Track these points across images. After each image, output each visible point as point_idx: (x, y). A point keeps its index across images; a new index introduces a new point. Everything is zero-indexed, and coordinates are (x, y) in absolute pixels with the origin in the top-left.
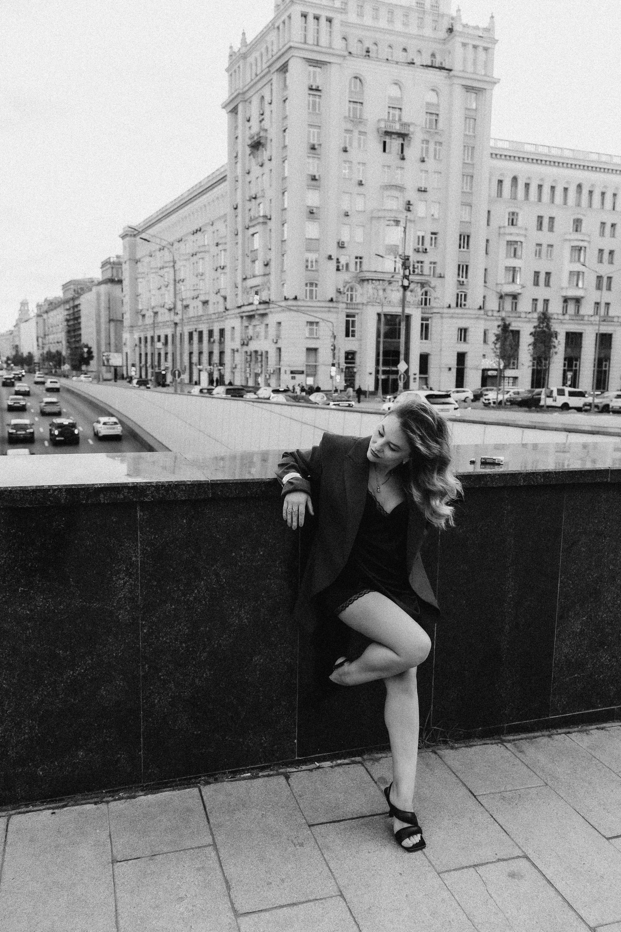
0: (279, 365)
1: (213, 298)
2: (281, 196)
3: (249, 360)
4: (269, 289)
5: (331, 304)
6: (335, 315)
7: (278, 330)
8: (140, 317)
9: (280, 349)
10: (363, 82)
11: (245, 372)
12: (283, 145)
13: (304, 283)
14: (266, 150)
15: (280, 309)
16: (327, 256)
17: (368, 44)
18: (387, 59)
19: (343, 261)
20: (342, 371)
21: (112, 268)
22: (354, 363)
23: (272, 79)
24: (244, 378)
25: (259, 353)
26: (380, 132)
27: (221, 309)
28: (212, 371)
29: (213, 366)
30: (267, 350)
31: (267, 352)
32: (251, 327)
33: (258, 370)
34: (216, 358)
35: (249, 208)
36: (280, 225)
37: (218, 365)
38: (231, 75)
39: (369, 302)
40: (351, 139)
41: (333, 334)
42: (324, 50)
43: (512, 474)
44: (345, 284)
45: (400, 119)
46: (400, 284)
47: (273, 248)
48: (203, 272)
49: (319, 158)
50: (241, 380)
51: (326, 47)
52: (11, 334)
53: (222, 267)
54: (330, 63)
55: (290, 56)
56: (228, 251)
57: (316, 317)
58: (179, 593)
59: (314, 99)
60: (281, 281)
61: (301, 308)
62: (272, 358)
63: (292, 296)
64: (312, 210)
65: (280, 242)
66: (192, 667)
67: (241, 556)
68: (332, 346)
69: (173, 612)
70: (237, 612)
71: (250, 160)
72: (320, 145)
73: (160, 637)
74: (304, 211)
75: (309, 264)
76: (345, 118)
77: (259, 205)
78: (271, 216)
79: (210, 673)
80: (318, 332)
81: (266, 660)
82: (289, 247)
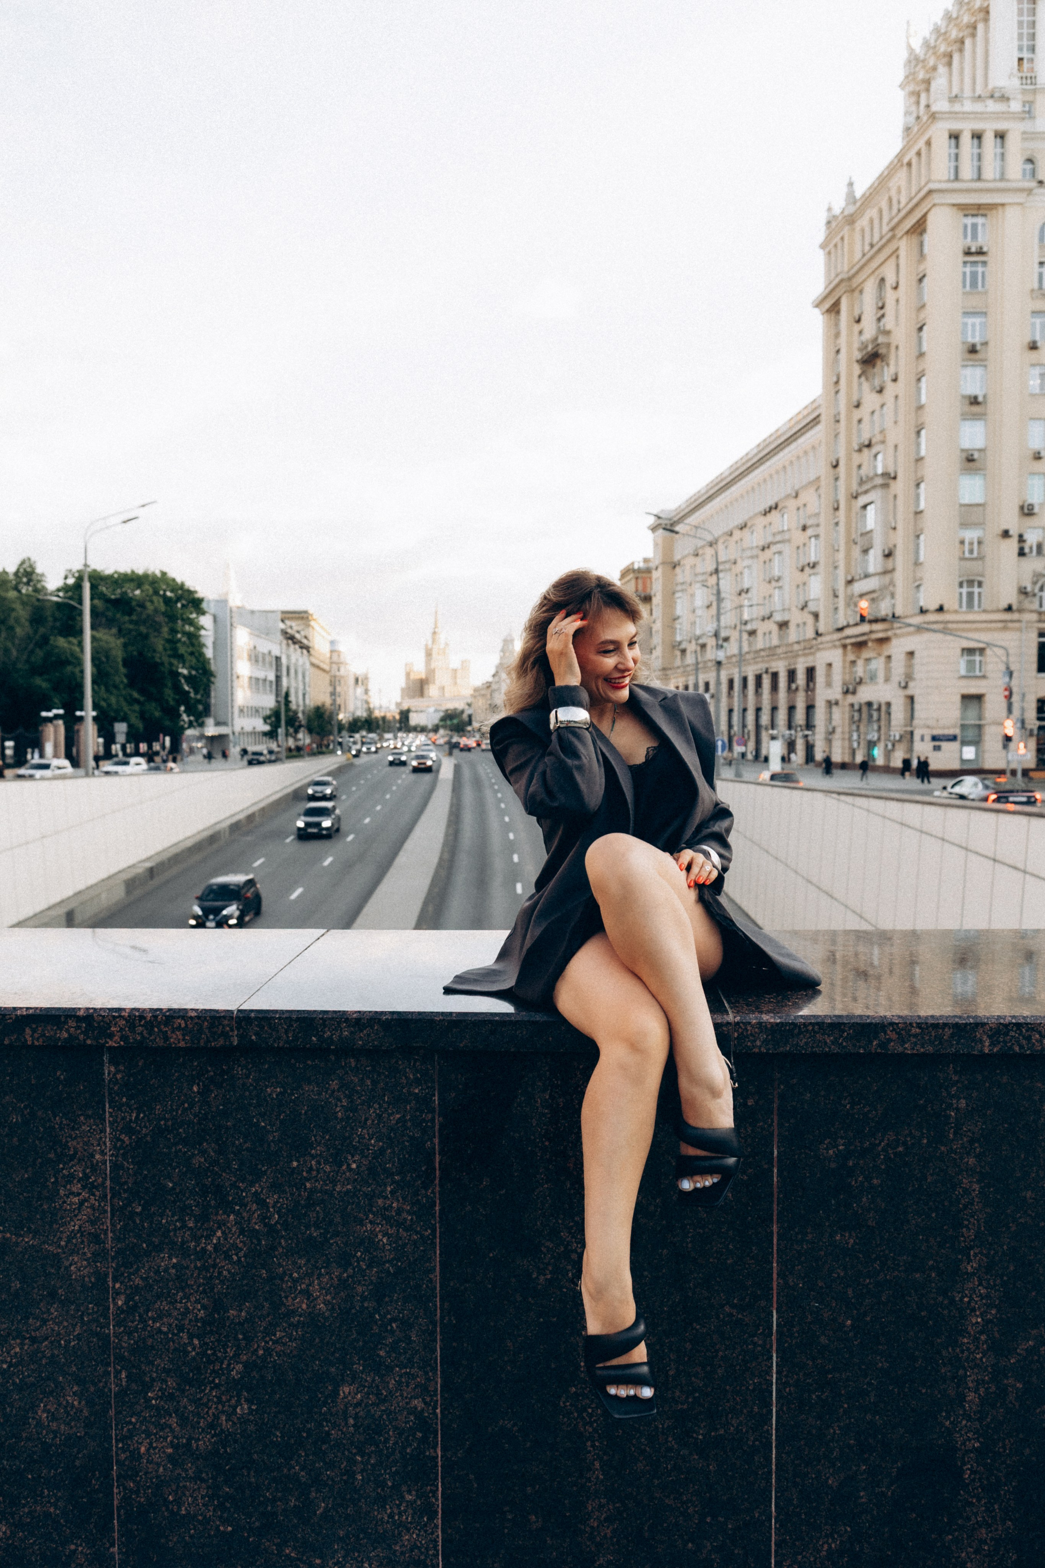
0: (911, 725)
1: (796, 617)
2: (913, 435)
3: (856, 717)
4: (893, 595)
5: (1008, 616)
6: (1014, 635)
7: (909, 666)
8: (678, 653)
9: (911, 699)
11: (850, 738)
12: (917, 354)
13: (957, 584)
14: (888, 365)
15: (912, 629)
16: (1000, 532)
19: (1031, 540)
20: (1031, 734)
21: (637, 578)
23: (897, 249)
24: (847, 751)
25: (876, 706)
27: (810, 634)
28: (793, 738)
29: (796, 731)
30: (888, 700)
31: (889, 704)
32: (860, 663)
33: (874, 736)
34: (800, 716)
35: (859, 463)
36: (913, 484)
37: (804, 728)
38: (829, 253)
41: (1008, 668)
42: (991, 186)
43: (956, 1025)
44: (1035, 579)
47: (900, 527)
48: (780, 574)
49: (985, 366)
50: (843, 753)
51: (995, 180)
52: (488, 687)
53: (811, 565)
54: (1003, 205)
55: (929, 206)
56: (822, 538)
57: (979, 641)
58: (185, 1233)
59: (974, 269)
60: (915, 581)
61: (950, 626)
62: (898, 714)
63: (934, 606)
64: (972, 455)
65: (912, 516)
66: (212, 1389)
67: (311, 1169)
68: (1006, 690)
69: (174, 1271)
70: (303, 1286)
71: (860, 384)
72: (985, 344)
73: (150, 1318)
74: (956, 459)
75: (967, 547)
76: (1032, 290)
77: (876, 456)
78: (896, 473)
79: (249, 1408)
80: (983, 667)
81: (368, 1398)
82: (929, 522)
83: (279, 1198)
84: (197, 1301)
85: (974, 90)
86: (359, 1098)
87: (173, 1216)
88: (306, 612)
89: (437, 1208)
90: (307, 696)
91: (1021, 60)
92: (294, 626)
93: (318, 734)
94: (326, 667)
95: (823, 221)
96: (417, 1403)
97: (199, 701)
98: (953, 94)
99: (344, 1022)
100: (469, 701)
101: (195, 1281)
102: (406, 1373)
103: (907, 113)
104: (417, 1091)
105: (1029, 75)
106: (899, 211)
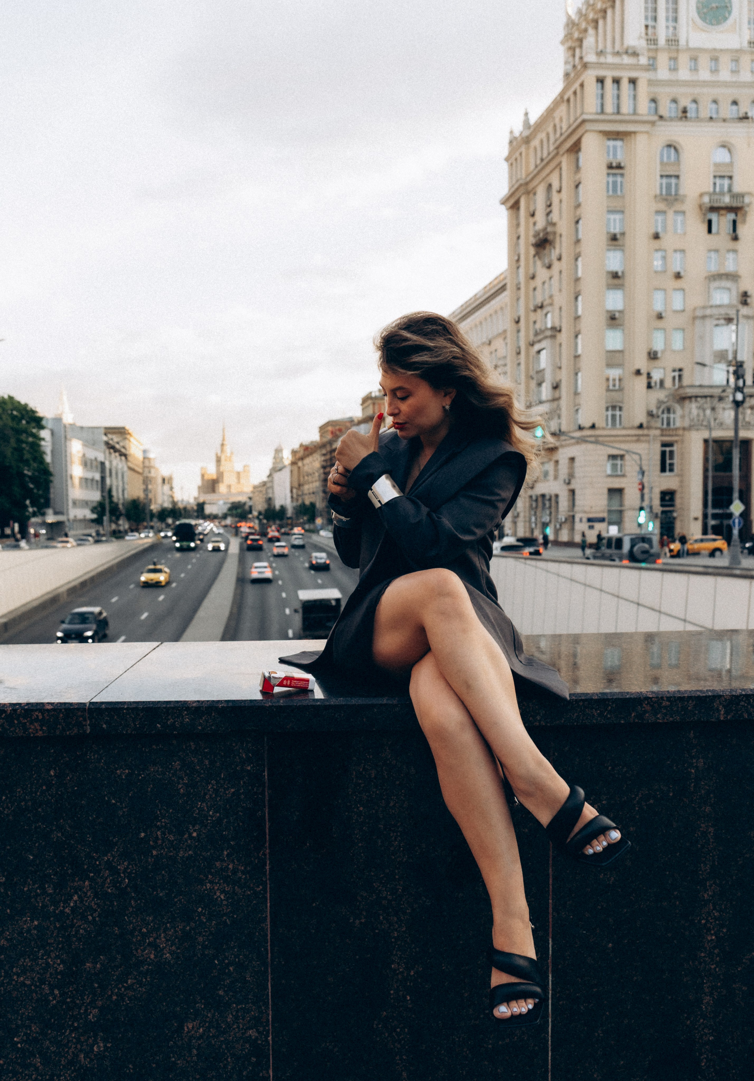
0: (573, 511)
2: (573, 300)
3: (534, 506)
4: (559, 417)
5: (640, 432)
6: (645, 446)
7: (571, 468)
9: (573, 492)
10: (680, 151)
11: (530, 521)
12: (575, 240)
13: (604, 408)
14: (554, 248)
15: (573, 441)
16: (634, 371)
17: (685, 102)
18: (711, 118)
19: (656, 376)
20: (656, 516)
21: (374, 404)
22: (672, 505)
23: (560, 163)
24: (528, 530)
25: (548, 497)
26: (704, 209)
30: (556, 493)
31: (557, 496)
33: (546, 519)
35: (534, 319)
36: (572, 335)
38: (512, 164)
39: (693, 426)
40: (664, 222)
41: (641, 468)
42: (627, 118)
44: (658, 406)
45: (730, 190)
46: (731, 398)
47: (563, 367)
49: (622, 251)
51: (629, 114)
52: (264, 485)
54: (635, 133)
55: (583, 131)
56: (509, 374)
57: (619, 449)
58: (45, 899)
59: (614, 179)
60: (575, 406)
61: (601, 439)
62: (564, 504)
63: (589, 424)
64: (614, 315)
65: (572, 358)
66: (71, 1031)
67: (157, 838)
68: (640, 484)
69: (35, 932)
70: (151, 939)
71: (535, 262)
72: (623, 234)
73: (15, 974)
74: (603, 319)
75: (611, 383)
76: (656, 196)
77: (546, 315)
78: (560, 327)
79: (105, 1046)
80: (623, 468)
81: (209, 1031)
82: (584, 363)
83: (129, 864)
84: (57, 957)
85: (614, 47)
86: (198, 776)
87: (34, 885)
88: (124, 428)
89: (268, 867)
90: (126, 492)
91: (647, 27)
92: (115, 438)
93: (135, 521)
94: (140, 470)
95: (507, 141)
96: (252, 1033)
97: (40, 496)
98: (599, 49)
99: (185, 710)
100: (251, 495)
101: (55, 940)
102: (241, 1008)
103: (566, 63)
104: (249, 768)
105: (652, 38)
106: (561, 134)
